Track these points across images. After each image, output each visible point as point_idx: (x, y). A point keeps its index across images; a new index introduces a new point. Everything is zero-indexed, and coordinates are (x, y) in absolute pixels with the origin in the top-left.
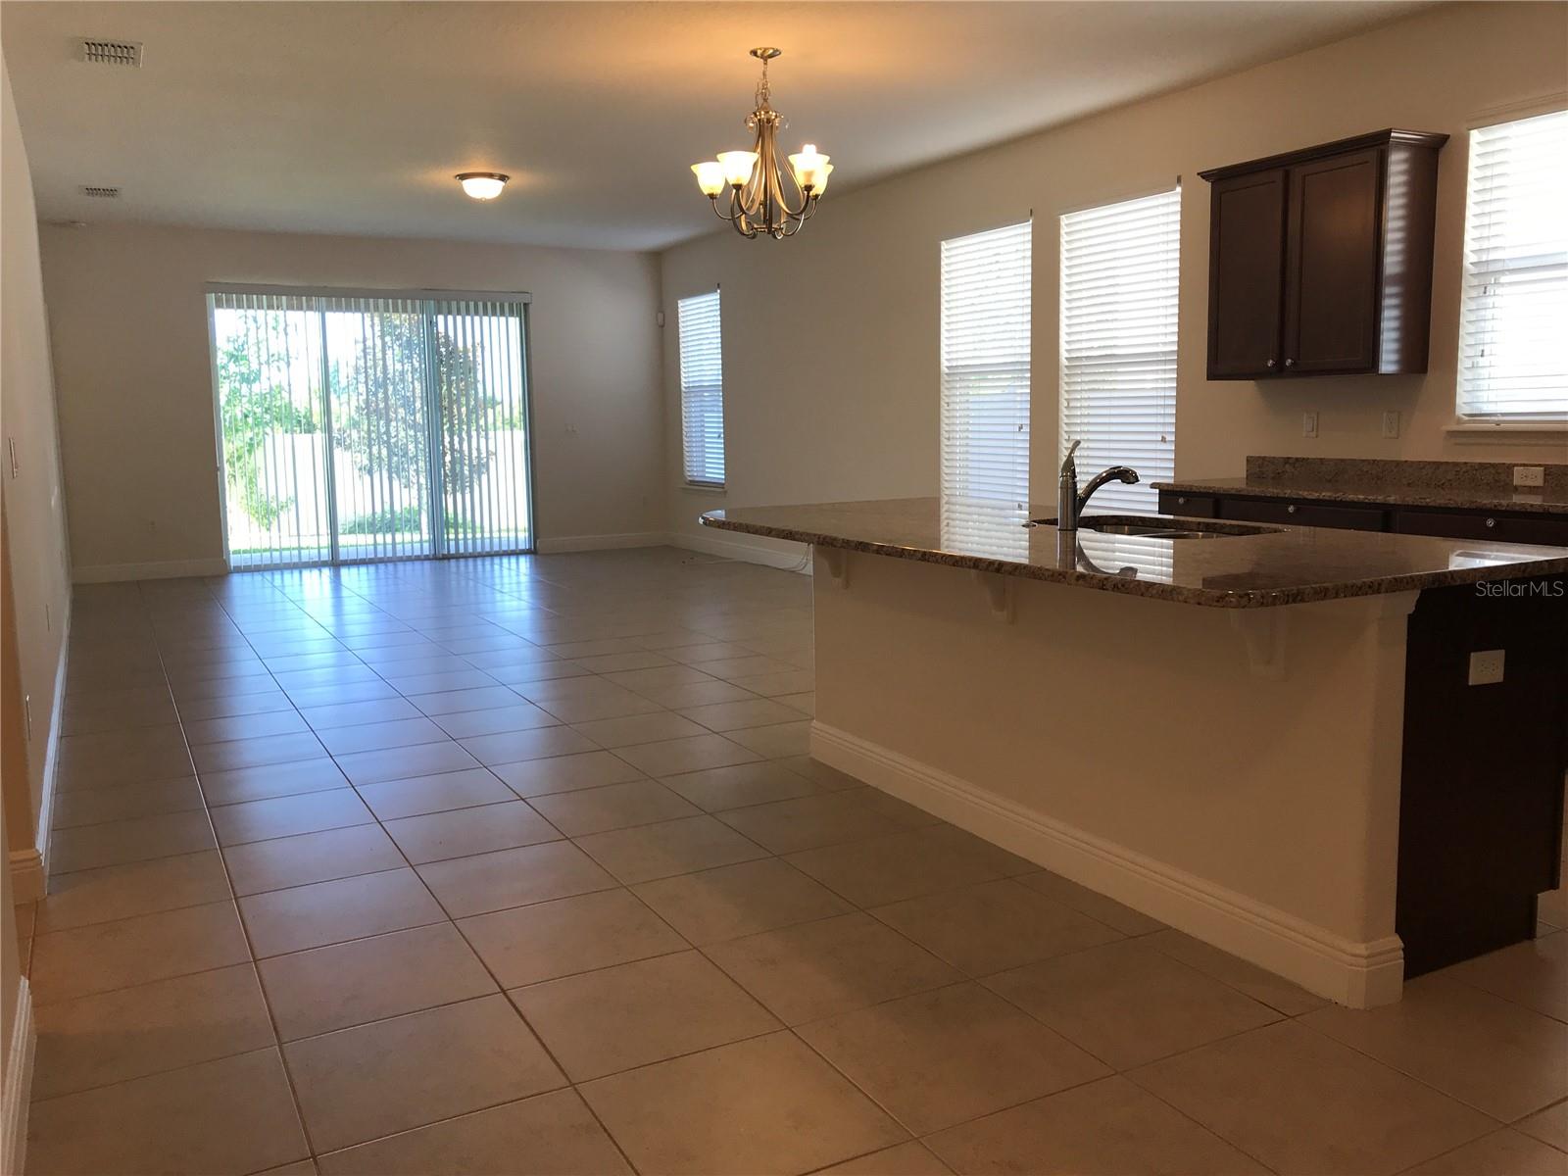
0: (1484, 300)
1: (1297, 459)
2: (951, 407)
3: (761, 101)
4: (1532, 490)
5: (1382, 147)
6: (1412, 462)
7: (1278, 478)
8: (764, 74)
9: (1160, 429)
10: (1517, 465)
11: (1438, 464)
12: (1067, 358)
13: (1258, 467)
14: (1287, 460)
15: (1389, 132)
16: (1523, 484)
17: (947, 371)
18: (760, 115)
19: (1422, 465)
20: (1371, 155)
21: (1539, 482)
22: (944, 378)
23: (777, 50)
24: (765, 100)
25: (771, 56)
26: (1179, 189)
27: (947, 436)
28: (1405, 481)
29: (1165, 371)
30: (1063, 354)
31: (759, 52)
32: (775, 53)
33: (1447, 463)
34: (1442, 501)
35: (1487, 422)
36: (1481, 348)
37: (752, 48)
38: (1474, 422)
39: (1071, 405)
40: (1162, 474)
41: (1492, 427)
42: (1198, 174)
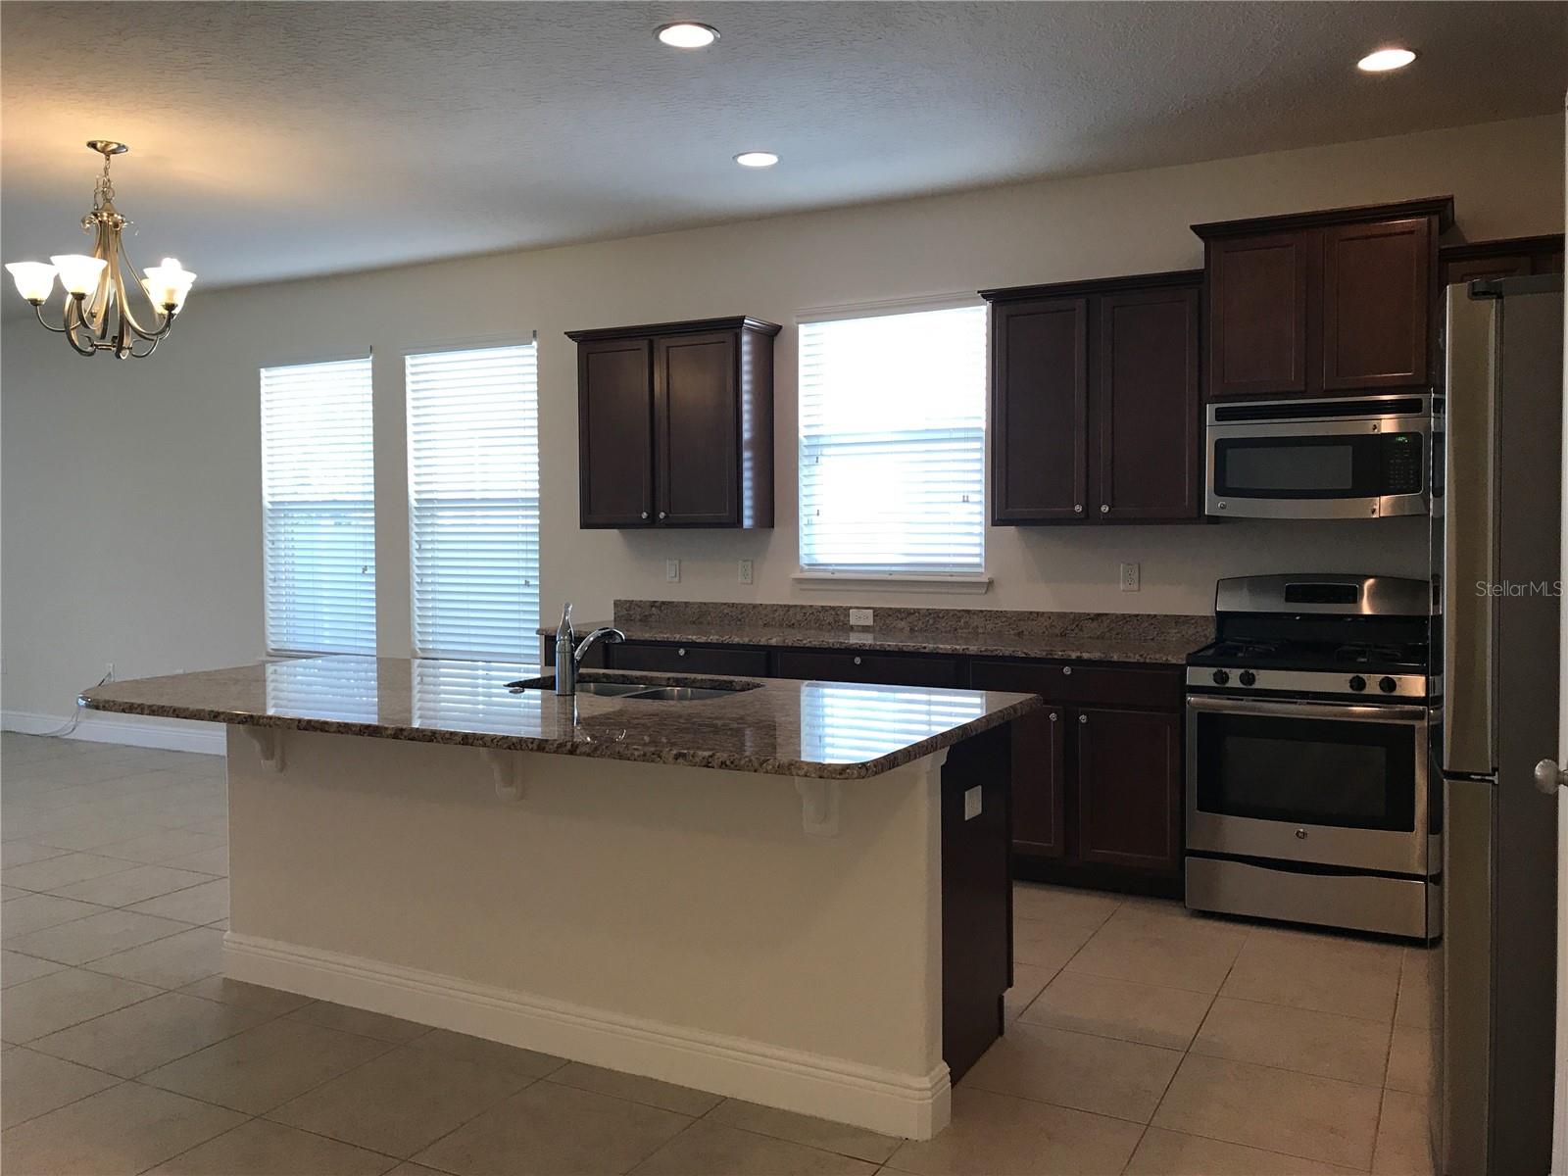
0: (814, 468)
1: (663, 603)
2: (277, 545)
3: (100, 198)
4: (865, 629)
5: (738, 331)
6: (767, 605)
7: (645, 620)
8: (106, 169)
9: (523, 573)
10: (851, 608)
11: (789, 607)
12: (416, 500)
13: (626, 610)
14: (653, 604)
15: (743, 318)
16: (859, 623)
17: (270, 506)
18: (102, 216)
19: (775, 608)
20: (728, 336)
21: (870, 622)
22: (267, 514)
23: (124, 147)
24: (108, 201)
25: (114, 152)
26: (535, 344)
27: (272, 577)
28: (760, 623)
29: (527, 517)
30: (412, 496)
31: (99, 145)
32: (121, 148)
33: (796, 606)
34: (816, 643)
35: (825, 571)
36: (817, 508)
37: (92, 139)
38: (815, 571)
39: (423, 547)
40: (524, 617)
41: (828, 576)
42: (565, 333)
